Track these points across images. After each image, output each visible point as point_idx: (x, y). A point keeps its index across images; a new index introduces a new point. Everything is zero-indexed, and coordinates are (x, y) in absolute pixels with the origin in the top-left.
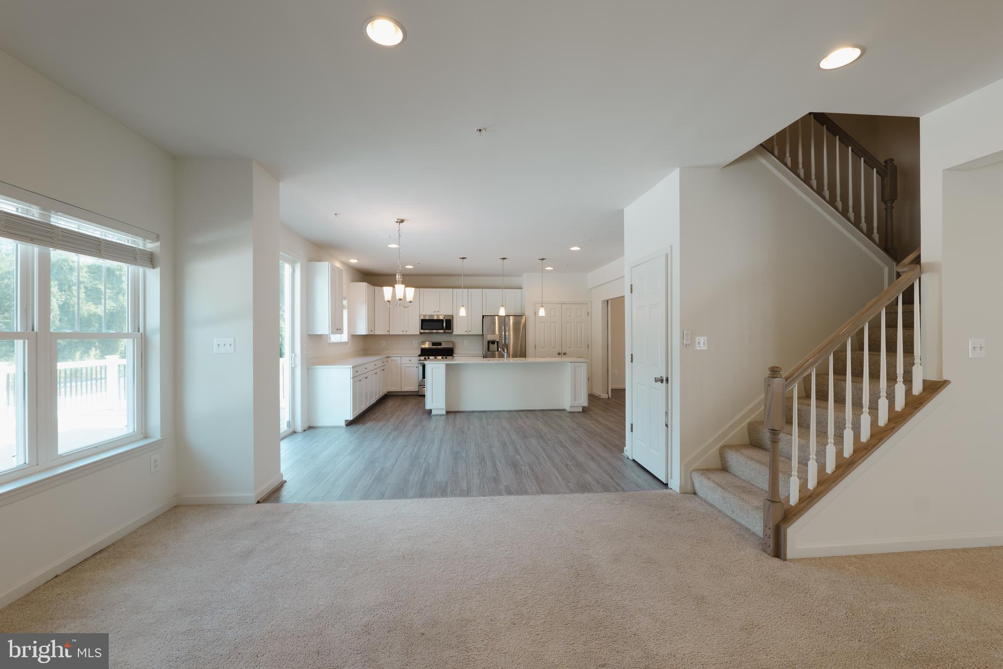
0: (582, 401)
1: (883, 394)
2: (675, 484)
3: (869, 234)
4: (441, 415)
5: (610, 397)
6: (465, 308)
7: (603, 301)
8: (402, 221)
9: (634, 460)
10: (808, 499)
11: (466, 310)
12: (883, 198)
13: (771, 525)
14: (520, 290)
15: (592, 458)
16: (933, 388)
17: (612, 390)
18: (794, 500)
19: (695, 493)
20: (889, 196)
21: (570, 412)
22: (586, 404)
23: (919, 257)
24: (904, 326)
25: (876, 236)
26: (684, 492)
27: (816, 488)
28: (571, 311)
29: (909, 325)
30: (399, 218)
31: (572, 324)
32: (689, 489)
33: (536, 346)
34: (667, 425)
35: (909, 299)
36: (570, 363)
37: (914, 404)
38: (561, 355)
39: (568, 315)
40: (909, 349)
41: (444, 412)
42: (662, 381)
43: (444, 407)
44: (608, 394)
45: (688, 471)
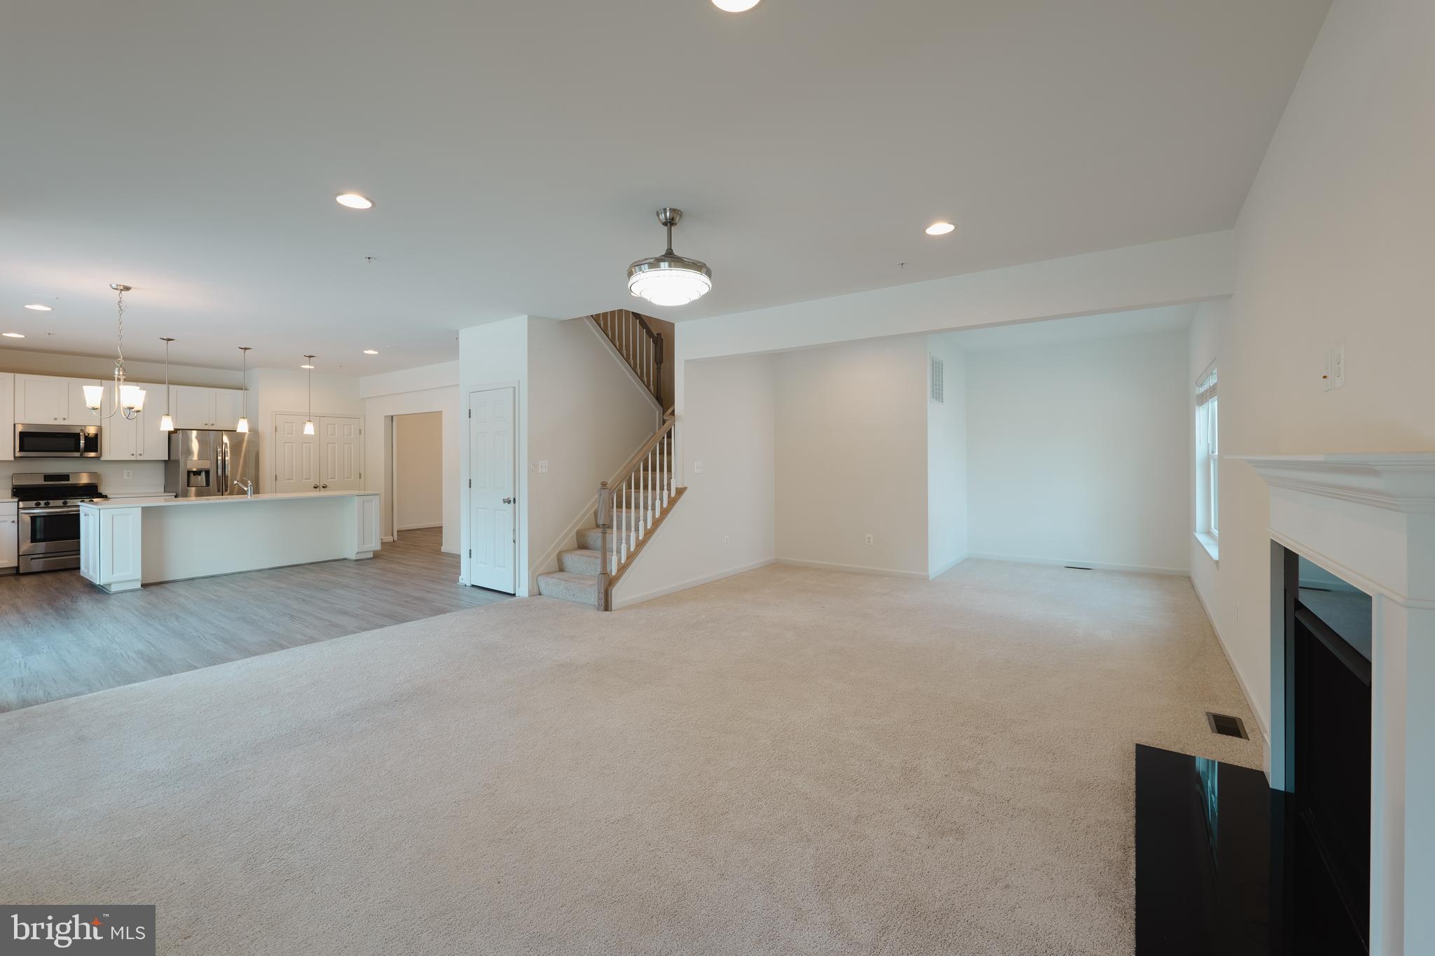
0: (374, 545)
1: (658, 497)
2: (523, 591)
3: (648, 387)
4: (136, 590)
5: (396, 539)
6: (172, 418)
7: (385, 416)
8: (127, 289)
9: (473, 586)
10: (622, 569)
11: (172, 420)
12: (656, 360)
13: (603, 590)
14: (240, 392)
15: (429, 592)
16: (680, 492)
17: (398, 531)
18: (614, 573)
19: (540, 594)
20: (659, 360)
21: (356, 560)
22: (378, 547)
23: (674, 411)
24: (667, 454)
25: (652, 387)
26: (531, 595)
27: (625, 562)
28: (335, 428)
29: (669, 453)
30: (119, 284)
31: (336, 445)
32: (536, 591)
33: (278, 476)
34: (514, 541)
35: (669, 436)
36: (356, 498)
37: (672, 502)
38: (318, 489)
39: (329, 433)
40: (669, 470)
41: (139, 586)
42: (509, 502)
43: (139, 576)
44: (392, 535)
45: (535, 577)
